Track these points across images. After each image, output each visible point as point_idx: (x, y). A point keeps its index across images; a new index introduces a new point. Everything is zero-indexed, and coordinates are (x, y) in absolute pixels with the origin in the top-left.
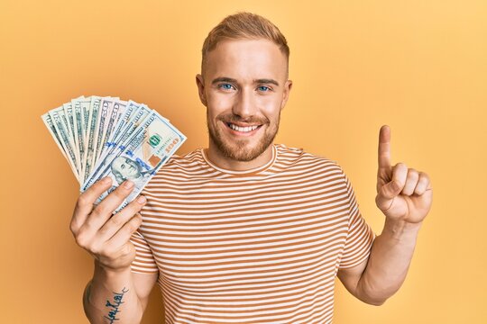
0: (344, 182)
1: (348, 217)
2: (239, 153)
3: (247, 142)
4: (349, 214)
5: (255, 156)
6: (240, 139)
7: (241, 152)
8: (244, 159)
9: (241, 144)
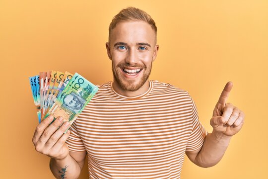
0: (191, 106)
1: (191, 125)
2: (129, 87)
3: (134, 81)
4: (192, 124)
5: (138, 88)
6: (130, 79)
7: (130, 87)
8: (132, 90)
9: (130, 82)
